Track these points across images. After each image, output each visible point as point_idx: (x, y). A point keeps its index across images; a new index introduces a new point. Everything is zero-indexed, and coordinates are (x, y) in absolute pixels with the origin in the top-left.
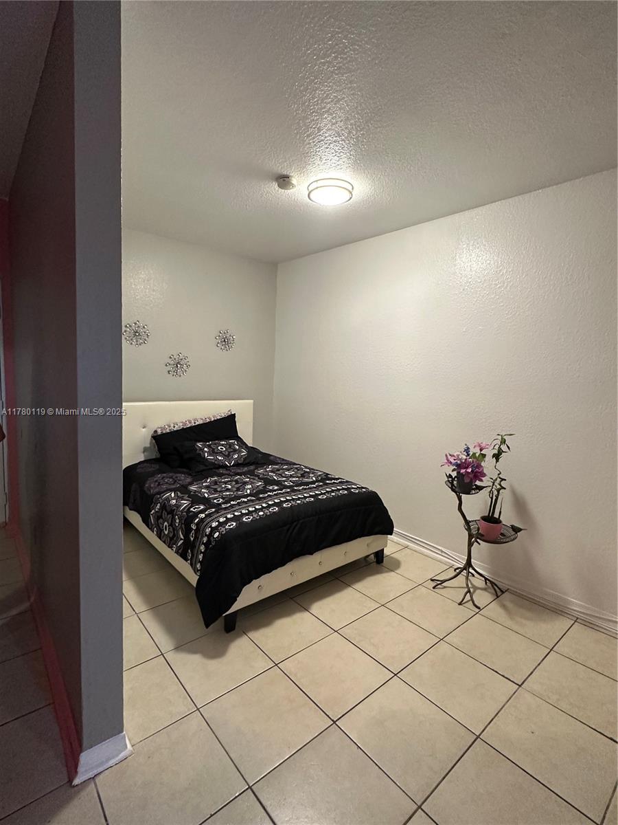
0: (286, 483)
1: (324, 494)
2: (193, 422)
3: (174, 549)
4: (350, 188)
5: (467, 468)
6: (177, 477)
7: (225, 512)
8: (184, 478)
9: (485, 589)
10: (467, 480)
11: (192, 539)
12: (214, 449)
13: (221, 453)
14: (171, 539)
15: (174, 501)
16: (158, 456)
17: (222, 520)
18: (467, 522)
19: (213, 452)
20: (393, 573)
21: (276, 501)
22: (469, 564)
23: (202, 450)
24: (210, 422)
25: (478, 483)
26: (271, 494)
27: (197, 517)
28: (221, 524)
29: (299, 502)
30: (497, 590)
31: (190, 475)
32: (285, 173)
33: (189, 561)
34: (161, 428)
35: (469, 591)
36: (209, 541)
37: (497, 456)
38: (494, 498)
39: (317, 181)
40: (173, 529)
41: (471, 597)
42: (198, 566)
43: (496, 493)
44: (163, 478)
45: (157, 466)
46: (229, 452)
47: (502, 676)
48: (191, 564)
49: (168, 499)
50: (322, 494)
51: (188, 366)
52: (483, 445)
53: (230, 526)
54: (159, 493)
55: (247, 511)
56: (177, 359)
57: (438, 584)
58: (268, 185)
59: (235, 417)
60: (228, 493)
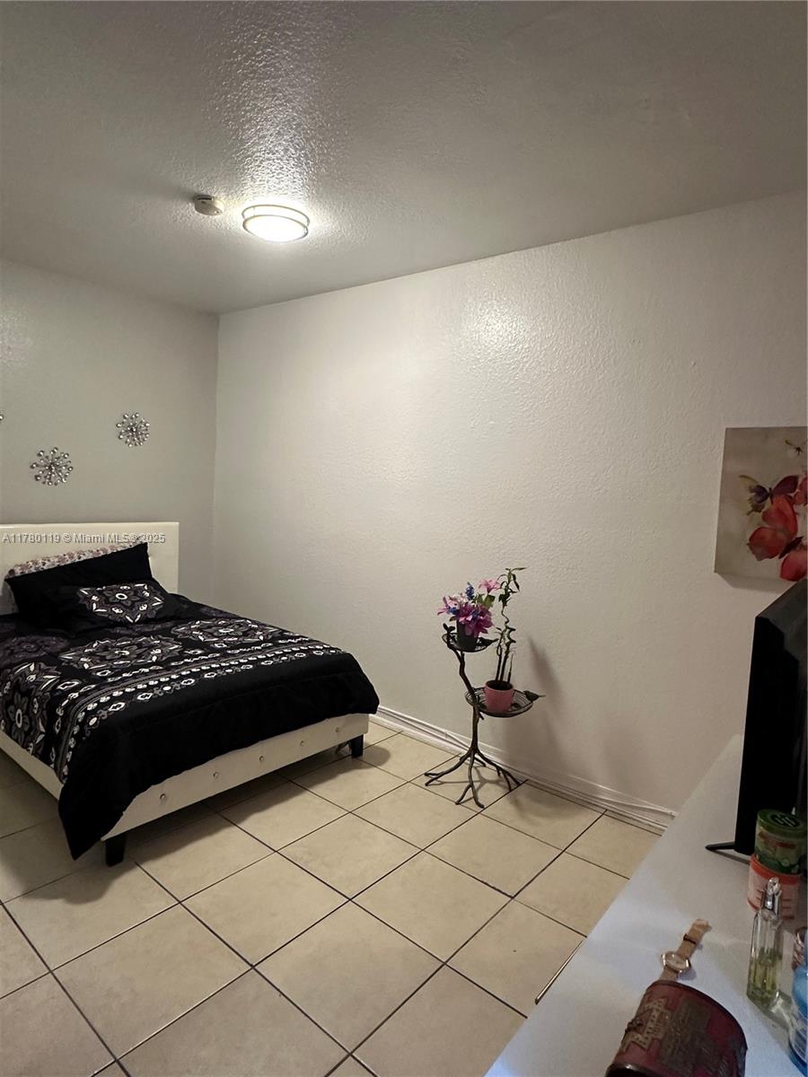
0: (216, 645)
1: (271, 658)
2: (76, 556)
3: (31, 749)
4: (304, 221)
5: (467, 615)
6: (42, 642)
7: (110, 688)
8: (54, 643)
9: (497, 782)
10: (469, 633)
11: (57, 731)
12: (107, 598)
13: (120, 604)
14: (27, 734)
15: (33, 677)
16: (16, 611)
17: (103, 700)
18: (471, 690)
19: (107, 602)
20: (375, 769)
21: (194, 670)
22: (474, 749)
23: (88, 599)
24: (106, 557)
25: (481, 635)
26: (189, 661)
27: (66, 697)
28: (101, 706)
29: (230, 671)
30: (510, 781)
31: (65, 637)
32: (204, 192)
33: (52, 766)
34: (21, 565)
35: (471, 785)
36: (82, 732)
37: (504, 598)
38: (504, 655)
39: (254, 207)
40: (31, 720)
41: (475, 793)
42: (65, 770)
43: (505, 648)
44: (19, 644)
45: (11, 626)
46: (133, 602)
47: (493, 888)
48: (55, 769)
49: (24, 675)
50: (267, 658)
51: (69, 469)
52: (492, 584)
53: (115, 708)
54: (11, 666)
55: (145, 686)
56: (50, 458)
57: (433, 778)
58: (182, 206)
59: (147, 548)
60: (121, 662)
